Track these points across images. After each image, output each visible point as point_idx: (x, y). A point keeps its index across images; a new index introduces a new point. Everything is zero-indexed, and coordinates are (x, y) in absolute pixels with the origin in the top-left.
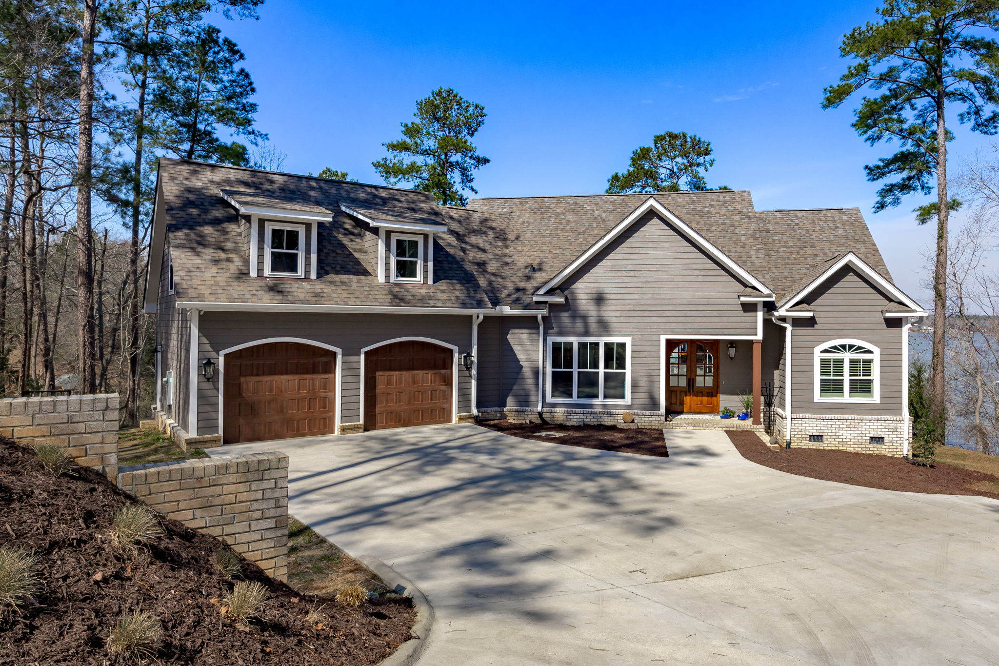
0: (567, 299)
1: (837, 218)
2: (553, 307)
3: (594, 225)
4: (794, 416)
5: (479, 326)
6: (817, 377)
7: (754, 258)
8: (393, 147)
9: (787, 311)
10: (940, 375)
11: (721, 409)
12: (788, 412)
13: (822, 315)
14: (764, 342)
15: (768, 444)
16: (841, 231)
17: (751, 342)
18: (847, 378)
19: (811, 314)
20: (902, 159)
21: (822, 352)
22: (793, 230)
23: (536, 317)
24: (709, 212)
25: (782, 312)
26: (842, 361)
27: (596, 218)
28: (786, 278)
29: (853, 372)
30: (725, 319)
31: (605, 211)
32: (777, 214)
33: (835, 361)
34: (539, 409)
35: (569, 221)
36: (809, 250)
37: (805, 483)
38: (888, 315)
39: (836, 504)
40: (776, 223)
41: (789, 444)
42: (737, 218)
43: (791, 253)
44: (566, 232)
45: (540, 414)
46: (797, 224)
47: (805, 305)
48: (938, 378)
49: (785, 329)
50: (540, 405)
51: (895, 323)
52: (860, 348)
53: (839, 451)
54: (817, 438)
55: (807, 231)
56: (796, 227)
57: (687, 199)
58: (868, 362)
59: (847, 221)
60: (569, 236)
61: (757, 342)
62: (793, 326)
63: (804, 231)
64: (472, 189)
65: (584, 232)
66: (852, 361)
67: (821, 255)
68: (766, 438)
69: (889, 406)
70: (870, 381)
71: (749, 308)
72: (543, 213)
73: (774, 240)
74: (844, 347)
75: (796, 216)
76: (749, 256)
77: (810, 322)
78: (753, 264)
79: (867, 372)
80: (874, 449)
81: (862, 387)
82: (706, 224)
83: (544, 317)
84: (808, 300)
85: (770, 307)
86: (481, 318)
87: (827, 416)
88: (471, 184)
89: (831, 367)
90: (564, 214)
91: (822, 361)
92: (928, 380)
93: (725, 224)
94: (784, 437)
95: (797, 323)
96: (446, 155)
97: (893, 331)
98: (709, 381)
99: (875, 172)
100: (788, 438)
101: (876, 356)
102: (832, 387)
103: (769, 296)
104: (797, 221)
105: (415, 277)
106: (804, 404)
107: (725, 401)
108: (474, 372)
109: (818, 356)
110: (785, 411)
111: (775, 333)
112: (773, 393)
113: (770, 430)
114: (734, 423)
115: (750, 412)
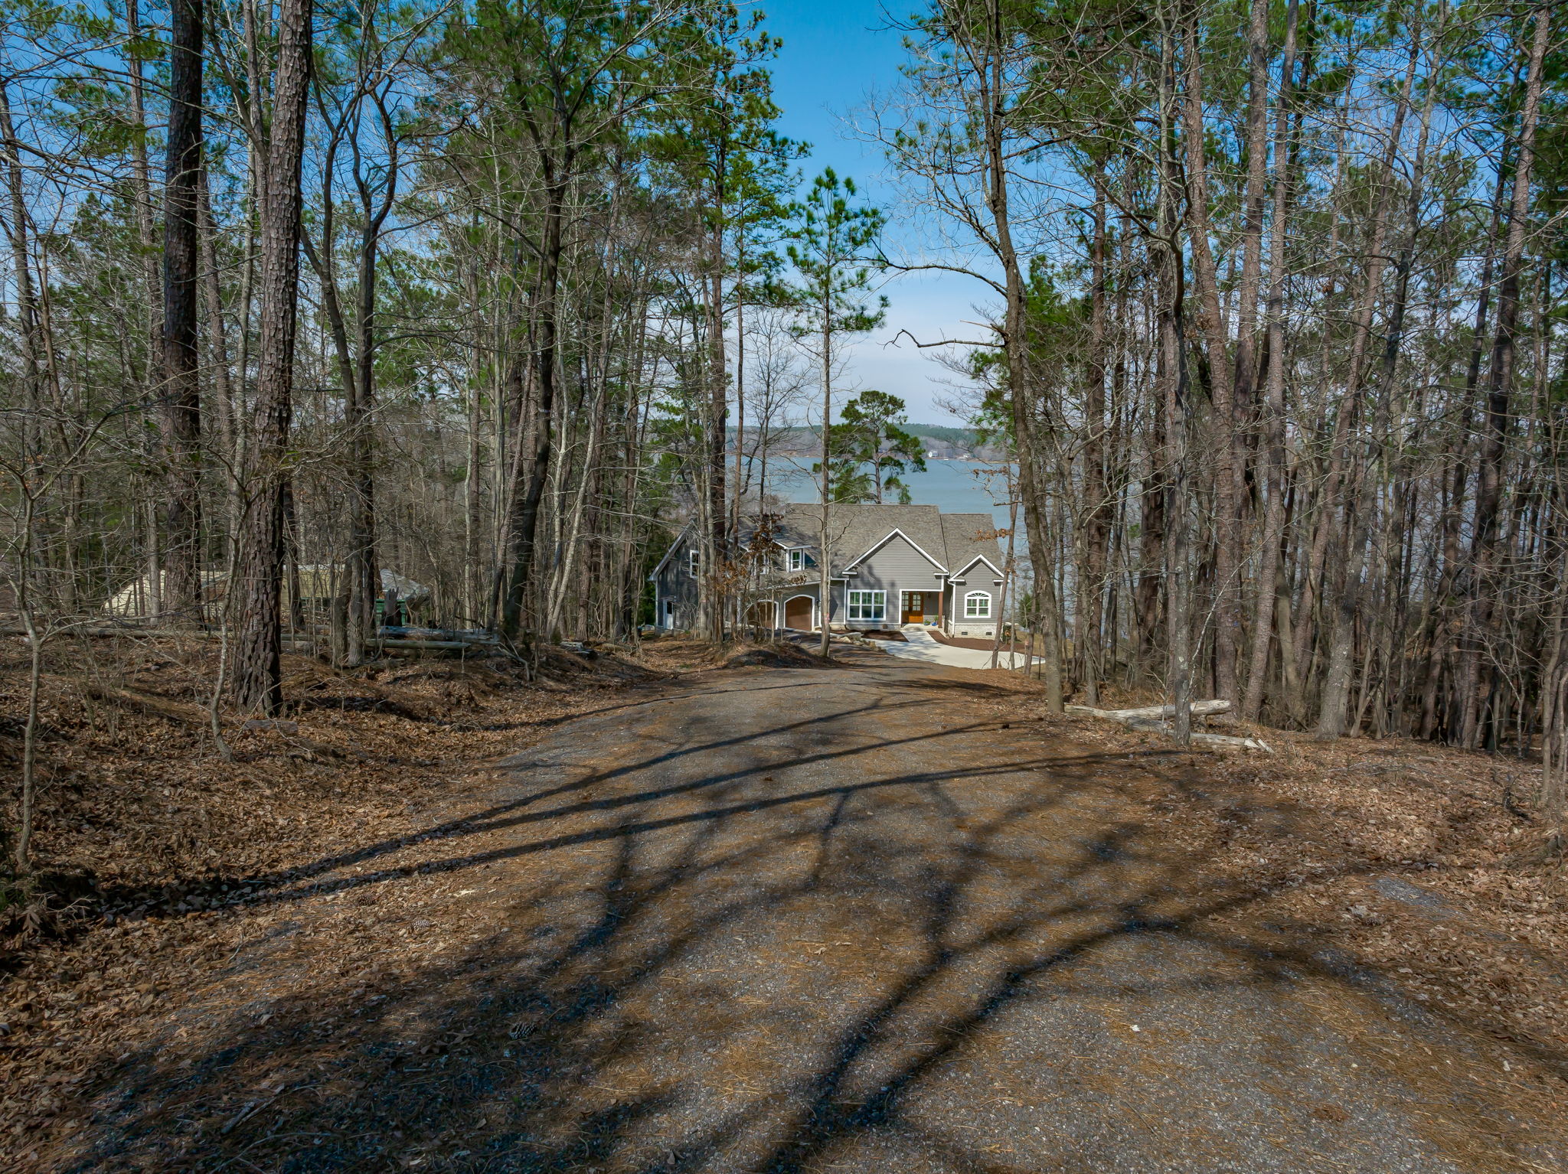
0: (857, 572)
2: (850, 577)
4: (956, 624)
6: (966, 607)
7: (940, 551)
9: (954, 579)
11: (925, 621)
13: (969, 580)
14: (944, 593)
15: (945, 636)
17: (938, 593)
18: (978, 607)
19: (964, 580)
21: (968, 596)
25: (952, 580)
26: (976, 600)
29: (980, 605)
30: (927, 582)
33: (973, 600)
38: (995, 581)
41: (954, 636)
43: (956, 544)
47: (962, 576)
49: (953, 586)
50: (846, 621)
51: (998, 584)
52: (983, 595)
53: (974, 638)
54: (965, 633)
58: (986, 601)
61: (941, 593)
62: (956, 585)
66: (980, 600)
68: (944, 634)
69: (994, 619)
70: (987, 609)
71: (939, 577)
74: (977, 594)
76: (938, 549)
77: (963, 584)
79: (986, 605)
80: (988, 638)
81: (984, 611)
83: (848, 581)
84: (963, 574)
85: (948, 577)
87: (970, 624)
89: (971, 602)
91: (968, 600)
93: (926, 529)
94: (952, 633)
95: (958, 584)
97: (997, 587)
98: (919, 609)
100: (954, 633)
101: (990, 598)
102: (971, 611)
103: (947, 573)
105: (799, 568)
106: (960, 619)
107: (925, 617)
109: (966, 598)
110: (952, 622)
111: (948, 589)
112: (947, 614)
113: (946, 630)
114: (931, 627)
115: (938, 622)
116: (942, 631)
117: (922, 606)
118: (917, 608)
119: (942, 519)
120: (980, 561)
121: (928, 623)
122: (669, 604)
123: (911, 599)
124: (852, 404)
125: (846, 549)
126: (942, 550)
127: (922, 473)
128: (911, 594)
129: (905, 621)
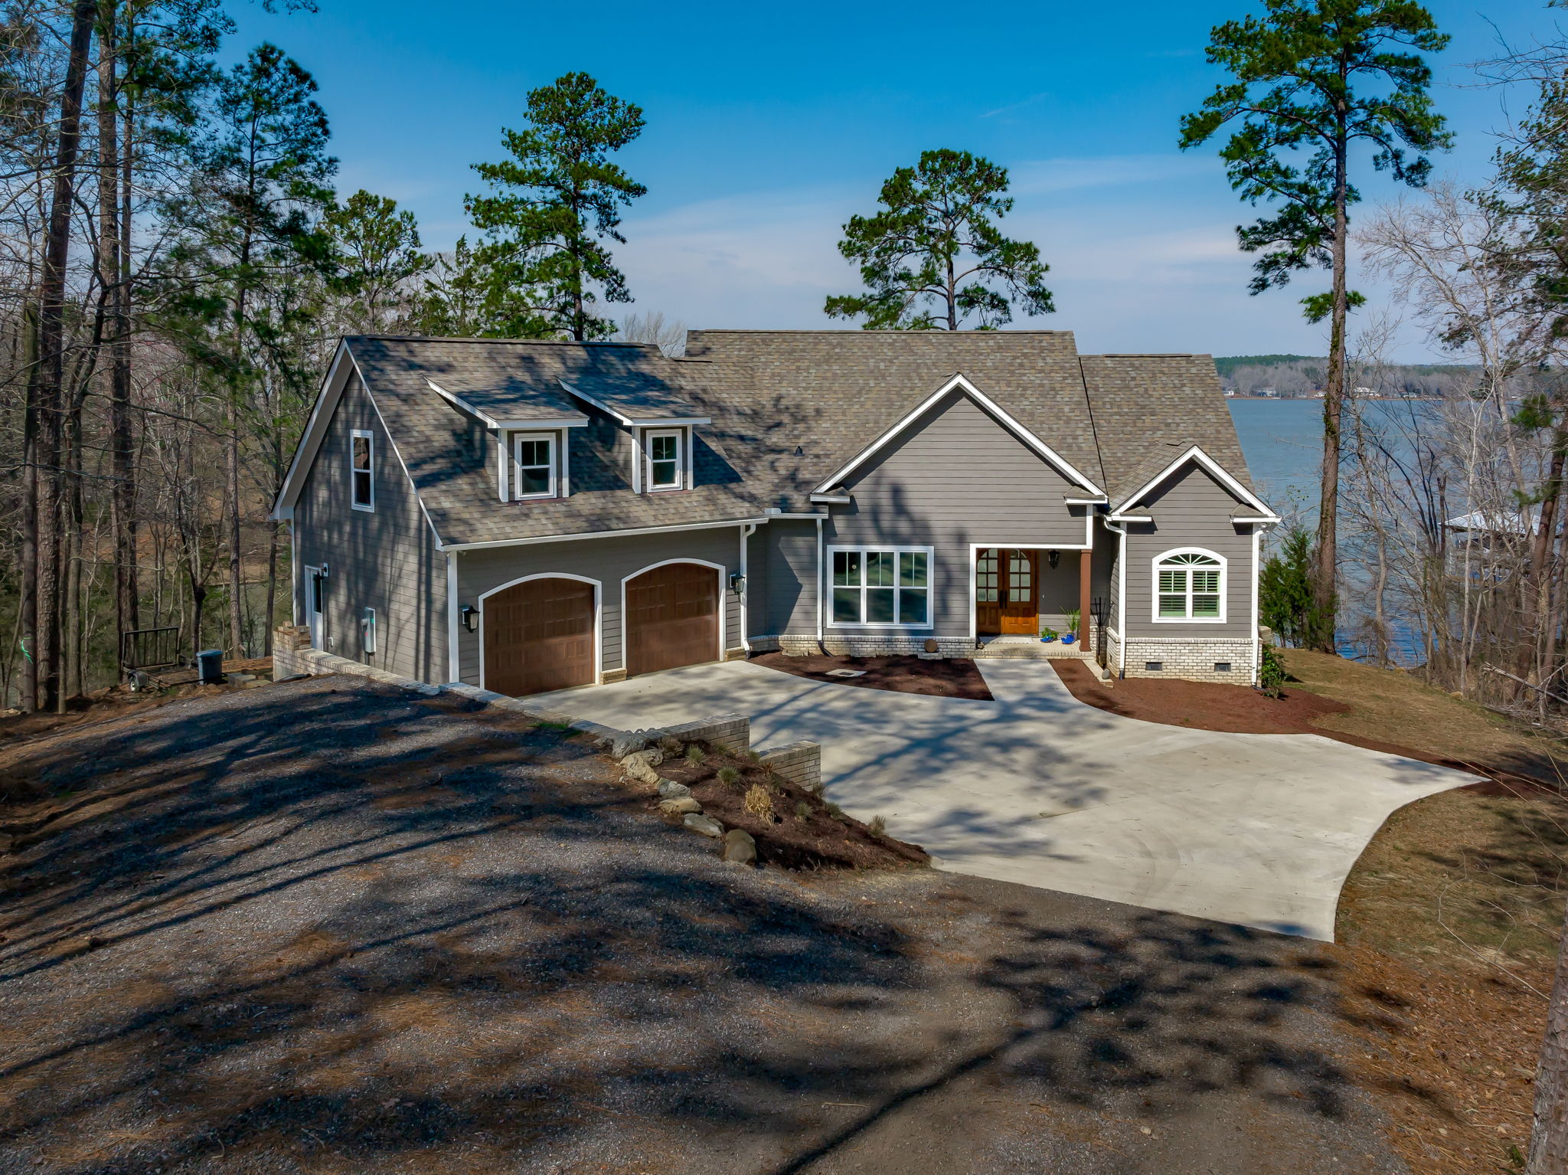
0: (852, 498)
1: (1183, 370)
2: (834, 508)
3: (872, 383)
4: (1130, 639)
5: (749, 538)
6: (1156, 594)
7: (1081, 440)
8: (489, 172)
9: (1122, 515)
10: (1330, 546)
11: (1041, 629)
12: (1121, 635)
13: (1164, 518)
14: (1094, 553)
15: (1101, 680)
16: (1187, 390)
17: (1079, 553)
18: (1189, 594)
19: (1149, 519)
20: (1289, 222)
21: (1162, 563)
22: (1128, 387)
23: (815, 521)
24: (1021, 365)
25: (1115, 516)
26: (1184, 573)
27: (872, 372)
28: (1119, 460)
29: (1197, 587)
30: (1048, 524)
31: (883, 360)
32: (1108, 362)
33: (1176, 573)
34: (819, 637)
35: (835, 375)
36: (1148, 419)
37: (1140, 728)
38: (1237, 520)
39: (1169, 749)
40: (1107, 376)
41: (1123, 674)
42: (1058, 377)
43: (1126, 425)
44: (835, 392)
45: (821, 644)
46: (1134, 379)
47: (1142, 508)
48: (1327, 551)
49: (1119, 535)
50: (820, 632)
51: (1245, 530)
52: (1204, 558)
53: (1179, 680)
54: (1154, 666)
55: (1146, 390)
56: (1132, 383)
57: (991, 343)
58: (1214, 575)
59: (1197, 375)
60: (839, 399)
61: (1086, 552)
62: (1128, 532)
63: (1141, 390)
64: (617, 236)
65: (860, 392)
66: (1195, 573)
67: (1162, 427)
68: (1097, 671)
69: (1237, 626)
70: (1216, 597)
71: (1077, 511)
72: (798, 360)
73: (1104, 403)
74: (1186, 557)
75: (1132, 365)
76: (1075, 437)
77: (1149, 528)
78: (1080, 449)
79: (1213, 586)
80: (1219, 678)
81: (1206, 604)
82: (1018, 386)
83: (824, 521)
84: (1146, 502)
85: (1104, 510)
86: (753, 530)
87: (1167, 640)
88: (615, 229)
89: (1170, 580)
90: (827, 361)
91: (1162, 573)
92: (1313, 553)
93: (1042, 385)
94: (1117, 665)
95: (1133, 528)
96: (577, 183)
97: (1243, 538)
98: (1026, 596)
99: (1251, 238)
100: (1122, 666)
101: (1223, 568)
102: (1173, 604)
103: (1101, 498)
104: (1133, 374)
105: (672, 481)
106: (1140, 625)
107: (1045, 620)
108: (743, 596)
109: (1156, 568)
110: (1119, 633)
111: (1107, 541)
112: (1104, 611)
113: (1103, 660)
114: (1058, 648)
115: (1077, 634)
116: (1090, 661)
117: (1034, 588)
118: (1020, 595)
119: (1084, 367)
120: (1192, 465)
121: (1050, 637)
122: (318, 578)
123: (1004, 573)
124: (904, 175)
125: (826, 435)
126: (1085, 440)
127: (1050, 314)
128: (1004, 556)
129: (987, 632)
